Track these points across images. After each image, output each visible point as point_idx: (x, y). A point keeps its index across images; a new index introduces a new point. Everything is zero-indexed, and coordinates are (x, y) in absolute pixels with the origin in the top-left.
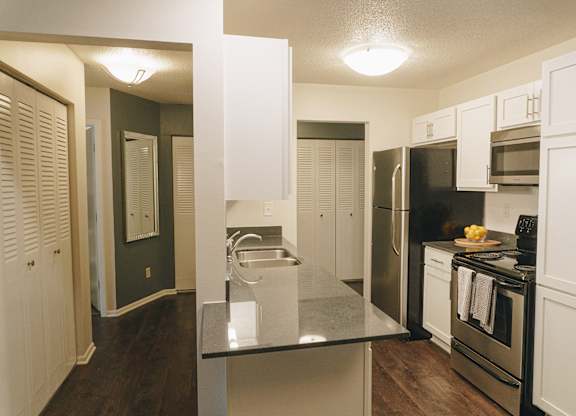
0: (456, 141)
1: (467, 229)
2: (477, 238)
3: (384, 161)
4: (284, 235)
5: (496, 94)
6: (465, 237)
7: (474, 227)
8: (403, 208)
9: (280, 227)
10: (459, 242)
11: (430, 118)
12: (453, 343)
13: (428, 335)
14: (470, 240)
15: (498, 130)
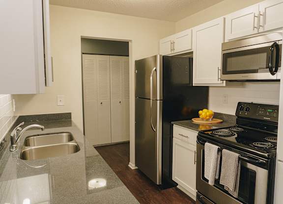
0: (193, 52)
1: (200, 112)
2: (208, 118)
3: (141, 67)
4: (73, 119)
5: (224, 16)
6: (199, 117)
7: (205, 110)
8: (158, 99)
9: (70, 113)
10: (196, 121)
11: (172, 38)
12: (198, 196)
13: (175, 184)
14: (203, 119)
15: (226, 42)
